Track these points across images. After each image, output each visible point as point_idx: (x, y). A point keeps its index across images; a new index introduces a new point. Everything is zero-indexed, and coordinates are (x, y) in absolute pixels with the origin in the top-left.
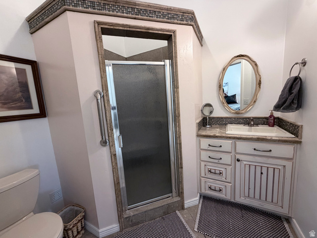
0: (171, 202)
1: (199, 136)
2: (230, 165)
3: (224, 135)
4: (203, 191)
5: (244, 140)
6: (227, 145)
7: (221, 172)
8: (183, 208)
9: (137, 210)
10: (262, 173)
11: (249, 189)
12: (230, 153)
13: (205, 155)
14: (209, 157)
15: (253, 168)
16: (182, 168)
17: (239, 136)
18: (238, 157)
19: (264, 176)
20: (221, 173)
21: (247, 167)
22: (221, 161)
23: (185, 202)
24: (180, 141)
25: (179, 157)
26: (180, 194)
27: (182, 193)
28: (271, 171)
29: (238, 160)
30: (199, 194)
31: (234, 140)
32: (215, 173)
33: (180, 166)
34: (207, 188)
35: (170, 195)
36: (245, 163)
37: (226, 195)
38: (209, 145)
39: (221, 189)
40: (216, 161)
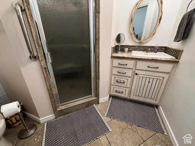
0: (91, 100)
1: (112, 57)
2: (131, 77)
3: (130, 57)
4: (112, 93)
5: (143, 60)
6: (131, 63)
7: (124, 81)
8: (98, 103)
9: (67, 106)
10: (149, 82)
11: (140, 91)
12: (132, 69)
13: (115, 71)
14: (118, 72)
15: (144, 79)
16: (99, 79)
17: (140, 57)
18: (137, 72)
19: (150, 84)
20: (124, 82)
21: (141, 78)
22: (125, 75)
23: (100, 100)
24: (99, 59)
25: (97, 71)
26: (97, 95)
27: (98, 94)
28: (155, 80)
29: (136, 74)
30: (109, 95)
31: (136, 61)
32: (120, 82)
33: (97, 78)
34: (114, 91)
35: (90, 96)
36: (140, 76)
37: (125, 95)
38: (119, 64)
39: (123, 91)
40: (122, 75)
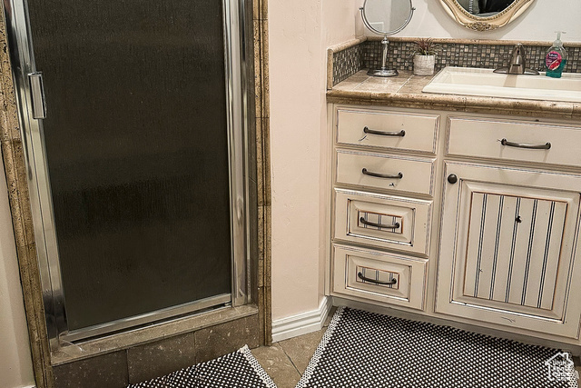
0: (227, 318)
1: (334, 98)
2: (428, 197)
3: (414, 95)
4: (339, 287)
5: (476, 111)
6: (420, 127)
7: (398, 221)
8: (266, 340)
10: (518, 220)
11: (479, 270)
12: (432, 154)
13: (350, 167)
14: (364, 171)
15: (493, 203)
16: (267, 203)
17: (462, 99)
18: (453, 168)
19: (524, 227)
20: (397, 226)
21: (478, 200)
22: (401, 186)
23: (275, 322)
24: (265, 108)
25: (259, 165)
26: (259, 292)
27: (267, 289)
28: (544, 210)
29: (452, 180)
30: (324, 300)
31: (444, 114)
32: (379, 226)
33: (259, 198)
34: (353, 277)
35: (225, 297)
36: (472, 187)
37: (408, 298)
38: (366, 130)
39: (395, 277)
40: (385, 184)
